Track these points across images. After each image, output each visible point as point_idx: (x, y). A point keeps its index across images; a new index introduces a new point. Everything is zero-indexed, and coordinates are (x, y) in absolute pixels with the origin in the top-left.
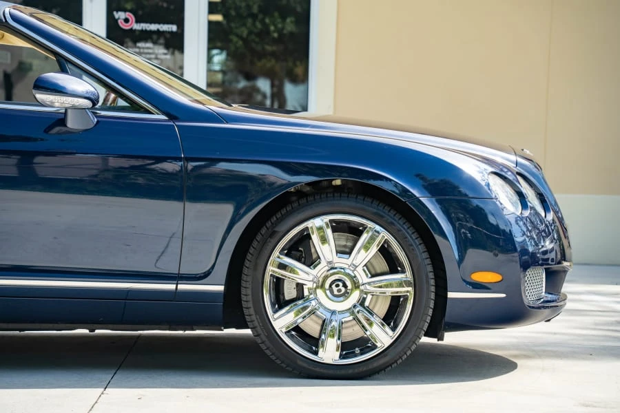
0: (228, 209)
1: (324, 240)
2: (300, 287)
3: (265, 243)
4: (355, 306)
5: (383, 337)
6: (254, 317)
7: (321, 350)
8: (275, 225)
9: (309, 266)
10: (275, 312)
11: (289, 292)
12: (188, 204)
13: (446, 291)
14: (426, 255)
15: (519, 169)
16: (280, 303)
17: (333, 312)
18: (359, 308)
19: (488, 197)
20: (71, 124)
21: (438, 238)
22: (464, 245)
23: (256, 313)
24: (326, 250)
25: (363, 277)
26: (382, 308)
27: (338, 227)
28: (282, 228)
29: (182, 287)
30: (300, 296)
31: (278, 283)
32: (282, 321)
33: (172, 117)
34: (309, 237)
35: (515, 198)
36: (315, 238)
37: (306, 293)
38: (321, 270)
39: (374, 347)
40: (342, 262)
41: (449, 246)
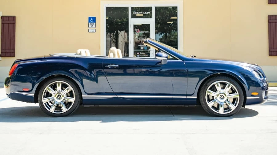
0: (198, 79)
1: (218, 86)
2: (213, 97)
3: (205, 87)
4: (226, 101)
5: (233, 107)
6: (204, 104)
7: (219, 110)
8: (207, 83)
9: (215, 92)
10: (208, 102)
11: (211, 98)
12: (188, 78)
13: (246, 97)
14: (241, 89)
15: (258, 69)
16: (209, 101)
17: (221, 102)
18: (227, 101)
19: (253, 76)
20: (162, 63)
21: (243, 84)
22: (249, 85)
23: (204, 103)
24: (219, 88)
25: (227, 94)
26: (231, 101)
27: (221, 83)
28: (208, 84)
29: (188, 97)
30: (213, 99)
31: (208, 96)
32: (210, 105)
33: (183, 61)
34: (215, 85)
35: (259, 76)
36: (216, 86)
37: (215, 98)
38: (218, 93)
39: (231, 110)
40: (223, 91)
41: (246, 86)
